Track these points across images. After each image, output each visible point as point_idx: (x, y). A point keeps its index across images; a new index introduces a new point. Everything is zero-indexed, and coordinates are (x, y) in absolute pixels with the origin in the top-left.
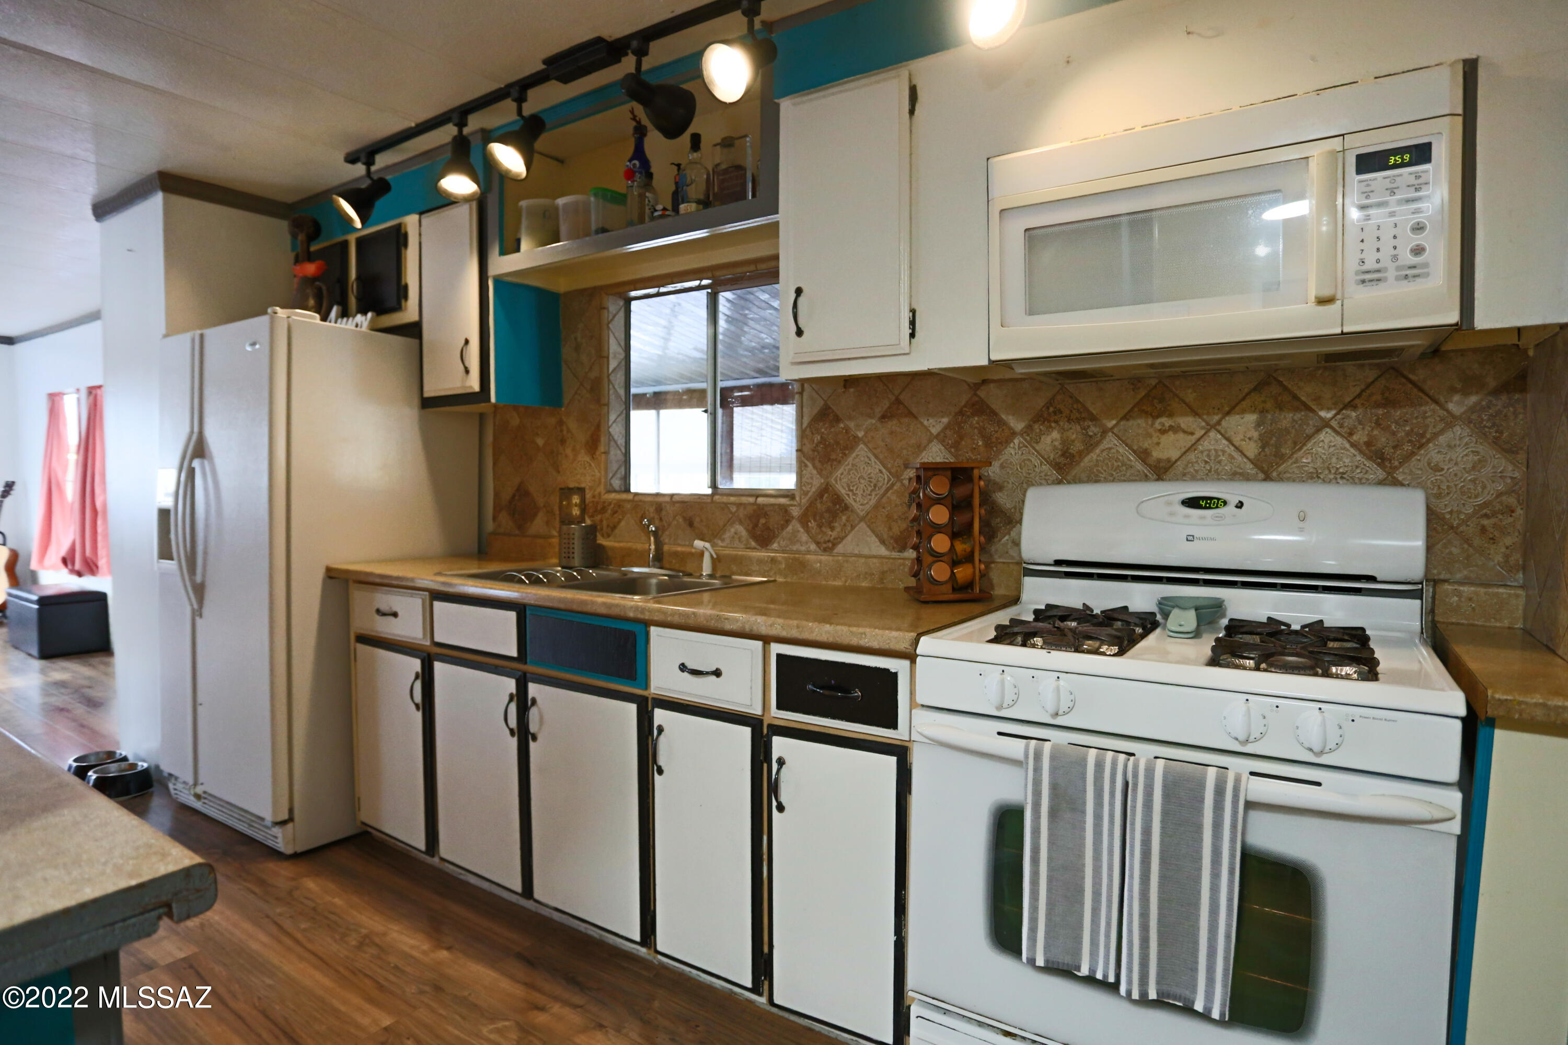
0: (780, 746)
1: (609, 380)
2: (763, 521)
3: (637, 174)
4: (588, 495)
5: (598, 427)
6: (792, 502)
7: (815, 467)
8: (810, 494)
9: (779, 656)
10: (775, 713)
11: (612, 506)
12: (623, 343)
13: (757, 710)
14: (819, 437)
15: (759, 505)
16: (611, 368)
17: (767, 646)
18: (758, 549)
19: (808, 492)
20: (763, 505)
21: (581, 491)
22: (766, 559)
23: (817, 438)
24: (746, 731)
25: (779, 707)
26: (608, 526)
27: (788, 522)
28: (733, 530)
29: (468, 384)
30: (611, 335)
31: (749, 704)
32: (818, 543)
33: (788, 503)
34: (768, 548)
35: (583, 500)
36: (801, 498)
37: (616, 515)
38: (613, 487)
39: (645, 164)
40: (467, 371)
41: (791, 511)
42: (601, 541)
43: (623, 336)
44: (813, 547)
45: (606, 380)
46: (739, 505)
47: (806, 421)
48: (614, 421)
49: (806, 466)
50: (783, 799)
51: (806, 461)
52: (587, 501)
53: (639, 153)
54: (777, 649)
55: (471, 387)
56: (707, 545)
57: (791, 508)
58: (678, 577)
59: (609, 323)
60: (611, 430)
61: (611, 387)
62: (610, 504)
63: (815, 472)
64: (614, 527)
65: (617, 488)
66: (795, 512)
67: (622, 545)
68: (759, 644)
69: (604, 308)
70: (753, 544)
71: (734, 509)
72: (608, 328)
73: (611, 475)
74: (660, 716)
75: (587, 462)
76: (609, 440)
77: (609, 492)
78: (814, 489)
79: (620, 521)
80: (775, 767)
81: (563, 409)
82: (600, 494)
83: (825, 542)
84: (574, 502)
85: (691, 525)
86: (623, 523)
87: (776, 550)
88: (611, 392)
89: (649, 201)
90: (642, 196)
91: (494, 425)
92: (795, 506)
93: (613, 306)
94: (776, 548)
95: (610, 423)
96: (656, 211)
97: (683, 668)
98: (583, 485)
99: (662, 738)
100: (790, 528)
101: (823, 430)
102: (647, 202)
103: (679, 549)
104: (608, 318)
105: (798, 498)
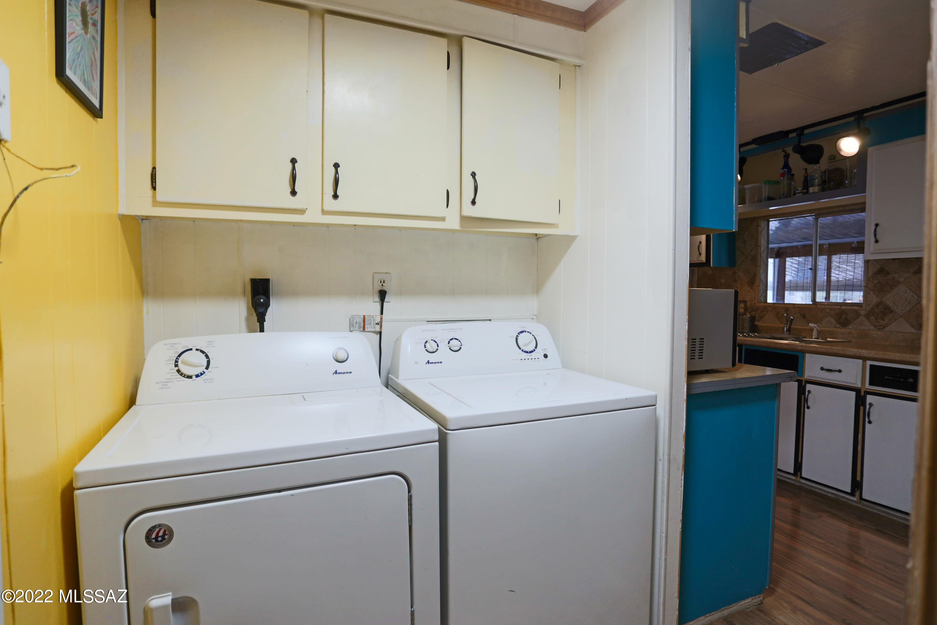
0: (870, 399)
1: (761, 256)
2: (844, 316)
3: (786, 174)
4: (748, 304)
5: (755, 275)
6: (861, 309)
7: (874, 293)
8: (871, 305)
9: (871, 366)
10: (867, 387)
11: (761, 308)
12: (766, 240)
13: (859, 385)
14: (877, 281)
15: (842, 310)
16: (762, 250)
17: (864, 362)
18: (841, 328)
19: (871, 304)
20: (845, 309)
21: (745, 302)
22: (846, 332)
23: (876, 281)
24: (854, 393)
25: (871, 384)
26: (759, 317)
27: (858, 317)
28: (827, 320)
29: (700, 259)
30: (762, 238)
31: (855, 383)
32: (875, 326)
33: (859, 309)
34: (847, 327)
35: (746, 306)
36: (866, 307)
37: (763, 312)
38: (761, 301)
39: (790, 169)
40: (700, 254)
41: (860, 312)
42: (756, 323)
43: (766, 236)
44: (872, 328)
45: (759, 256)
46: (831, 309)
47: (870, 274)
48: (762, 273)
49: (869, 293)
50: (872, 419)
51: (869, 291)
52: (748, 306)
53: (786, 165)
54: (869, 363)
55: (702, 260)
56: (816, 325)
57: (860, 311)
58: (800, 338)
59: (761, 232)
60: (761, 277)
61: (761, 258)
62: (760, 307)
63: (874, 296)
64: (762, 317)
65: (762, 301)
66: (863, 312)
67: (766, 325)
68: (861, 361)
69: (759, 226)
70: (838, 326)
71: (828, 311)
72: (761, 234)
73: (760, 295)
74: (809, 387)
75: (749, 290)
76: (760, 281)
77: (759, 302)
78: (873, 303)
79: (765, 315)
80: (868, 407)
81: (736, 268)
82: (755, 303)
83: (879, 326)
84: (741, 306)
85: (804, 317)
86: (767, 316)
87: (851, 329)
88: (761, 260)
89: (793, 186)
90: (789, 184)
91: (698, 274)
92: (862, 310)
93: (763, 224)
94: (851, 328)
95: (761, 274)
96: (797, 190)
97: (822, 369)
98: (746, 300)
99: (810, 395)
100: (859, 320)
101: (880, 278)
102: (792, 186)
103: (798, 327)
104: (761, 230)
105: (864, 307)
